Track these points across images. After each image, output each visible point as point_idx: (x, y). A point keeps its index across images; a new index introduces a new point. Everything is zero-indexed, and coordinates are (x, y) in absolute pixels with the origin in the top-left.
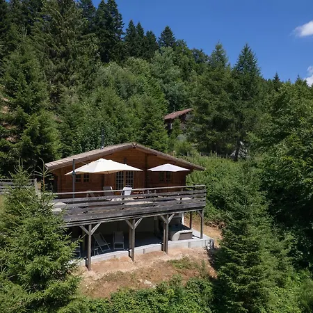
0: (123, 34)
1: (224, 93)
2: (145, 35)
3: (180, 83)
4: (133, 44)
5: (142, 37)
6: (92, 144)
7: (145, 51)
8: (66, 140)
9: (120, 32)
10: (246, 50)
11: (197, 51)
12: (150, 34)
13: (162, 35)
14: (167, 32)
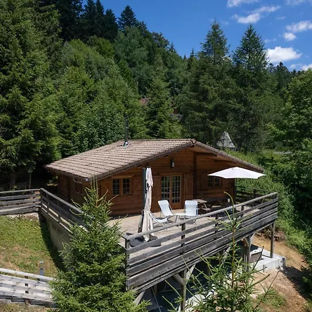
0: (82, 10)
1: (228, 78)
2: (105, 13)
3: (147, 66)
4: (93, 23)
5: (103, 15)
6: (101, 138)
7: (106, 32)
8: (64, 133)
9: (79, 9)
10: (250, 31)
11: (156, 35)
12: (109, 12)
13: (122, 15)
14: (128, 13)
